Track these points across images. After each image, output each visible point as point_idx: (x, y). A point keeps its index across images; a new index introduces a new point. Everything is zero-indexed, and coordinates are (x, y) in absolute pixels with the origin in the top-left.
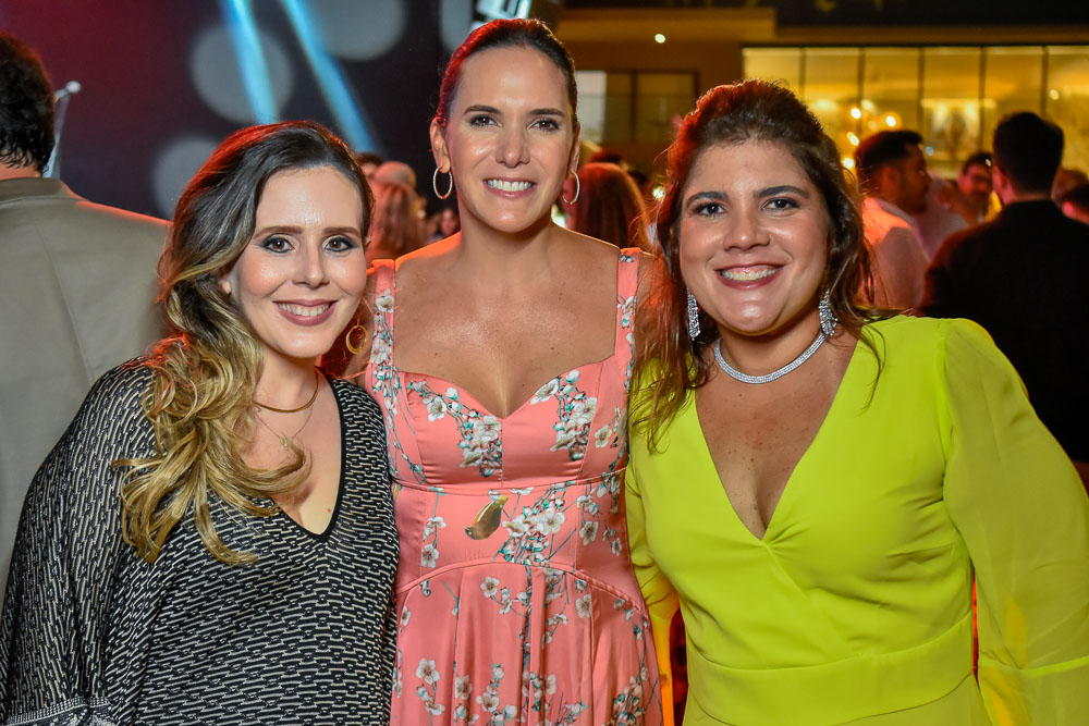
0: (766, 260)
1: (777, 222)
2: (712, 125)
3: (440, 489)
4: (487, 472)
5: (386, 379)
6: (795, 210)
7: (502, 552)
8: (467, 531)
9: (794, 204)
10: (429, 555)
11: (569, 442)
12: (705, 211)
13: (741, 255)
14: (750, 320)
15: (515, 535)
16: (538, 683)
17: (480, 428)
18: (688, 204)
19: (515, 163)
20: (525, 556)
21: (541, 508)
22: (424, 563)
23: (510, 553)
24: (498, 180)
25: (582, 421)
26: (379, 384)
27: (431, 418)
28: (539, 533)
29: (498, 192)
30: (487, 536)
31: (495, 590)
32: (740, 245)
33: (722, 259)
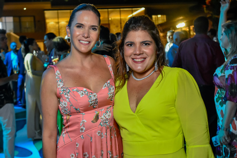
0: (143, 57)
1: (145, 49)
2: (131, 26)
3: (83, 113)
4: (94, 107)
5: (64, 91)
6: (149, 46)
7: (100, 124)
8: (92, 122)
9: (149, 44)
10: (82, 129)
11: (111, 97)
12: (129, 45)
13: (137, 56)
14: (139, 70)
15: (103, 120)
16: (111, 153)
17: (93, 96)
18: (126, 44)
19: (87, 37)
20: (105, 124)
21: (106, 113)
22: (81, 131)
23: (102, 124)
24: (82, 40)
25: (113, 91)
26: (62, 92)
27: (81, 96)
28: (107, 118)
29: (82, 43)
30: (97, 122)
31: (100, 133)
32: (137, 54)
33: (133, 56)
